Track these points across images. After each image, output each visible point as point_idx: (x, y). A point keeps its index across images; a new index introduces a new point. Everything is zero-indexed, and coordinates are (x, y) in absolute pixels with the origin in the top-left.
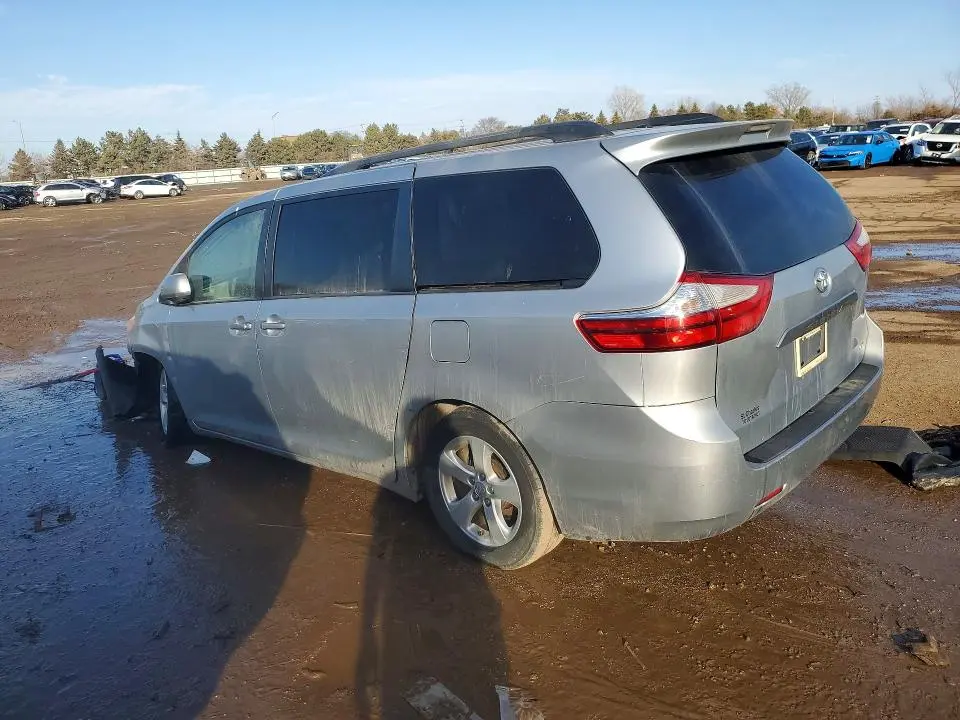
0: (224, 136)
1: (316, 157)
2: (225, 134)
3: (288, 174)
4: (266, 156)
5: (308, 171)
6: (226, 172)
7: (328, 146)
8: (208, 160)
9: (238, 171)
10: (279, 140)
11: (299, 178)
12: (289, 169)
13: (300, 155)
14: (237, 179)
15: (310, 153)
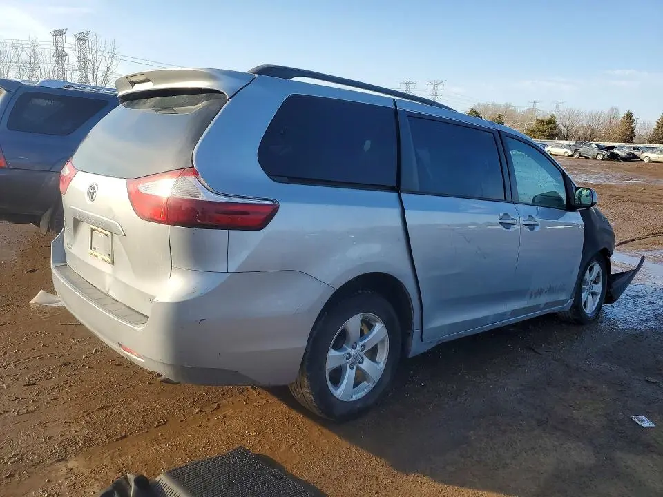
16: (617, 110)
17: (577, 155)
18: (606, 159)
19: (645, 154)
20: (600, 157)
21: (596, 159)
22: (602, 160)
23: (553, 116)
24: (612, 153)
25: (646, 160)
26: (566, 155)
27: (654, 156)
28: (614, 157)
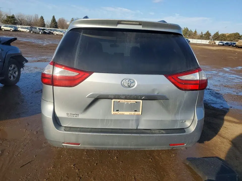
0: (208, 32)
1: (234, 40)
2: (208, 31)
3: (221, 44)
4: (218, 38)
5: (227, 44)
6: (205, 41)
7: (239, 37)
8: (201, 37)
9: (208, 41)
10: (224, 34)
11: (223, 45)
12: (221, 42)
13: (229, 39)
14: (207, 43)
15: (232, 39)
16: (37, 15)
17: (32, 32)
18: (43, 34)
19: (54, 32)
20: (40, 33)
21: (39, 33)
22: (41, 34)
23: (13, 15)
24: (44, 31)
25: (55, 34)
26: (27, 31)
27: (57, 33)
28: (45, 33)
